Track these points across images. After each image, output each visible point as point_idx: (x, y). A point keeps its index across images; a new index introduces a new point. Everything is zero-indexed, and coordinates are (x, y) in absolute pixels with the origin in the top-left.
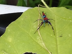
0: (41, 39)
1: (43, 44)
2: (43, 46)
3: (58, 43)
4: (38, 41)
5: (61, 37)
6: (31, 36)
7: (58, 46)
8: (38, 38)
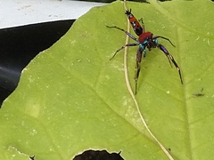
0: (134, 107)
1: (141, 123)
2: (141, 129)
3: (191, 118)
4: (126, 112)
5: (200, 98)
6: (102, 96)
7: (192, 126)
8: (125, 103)
